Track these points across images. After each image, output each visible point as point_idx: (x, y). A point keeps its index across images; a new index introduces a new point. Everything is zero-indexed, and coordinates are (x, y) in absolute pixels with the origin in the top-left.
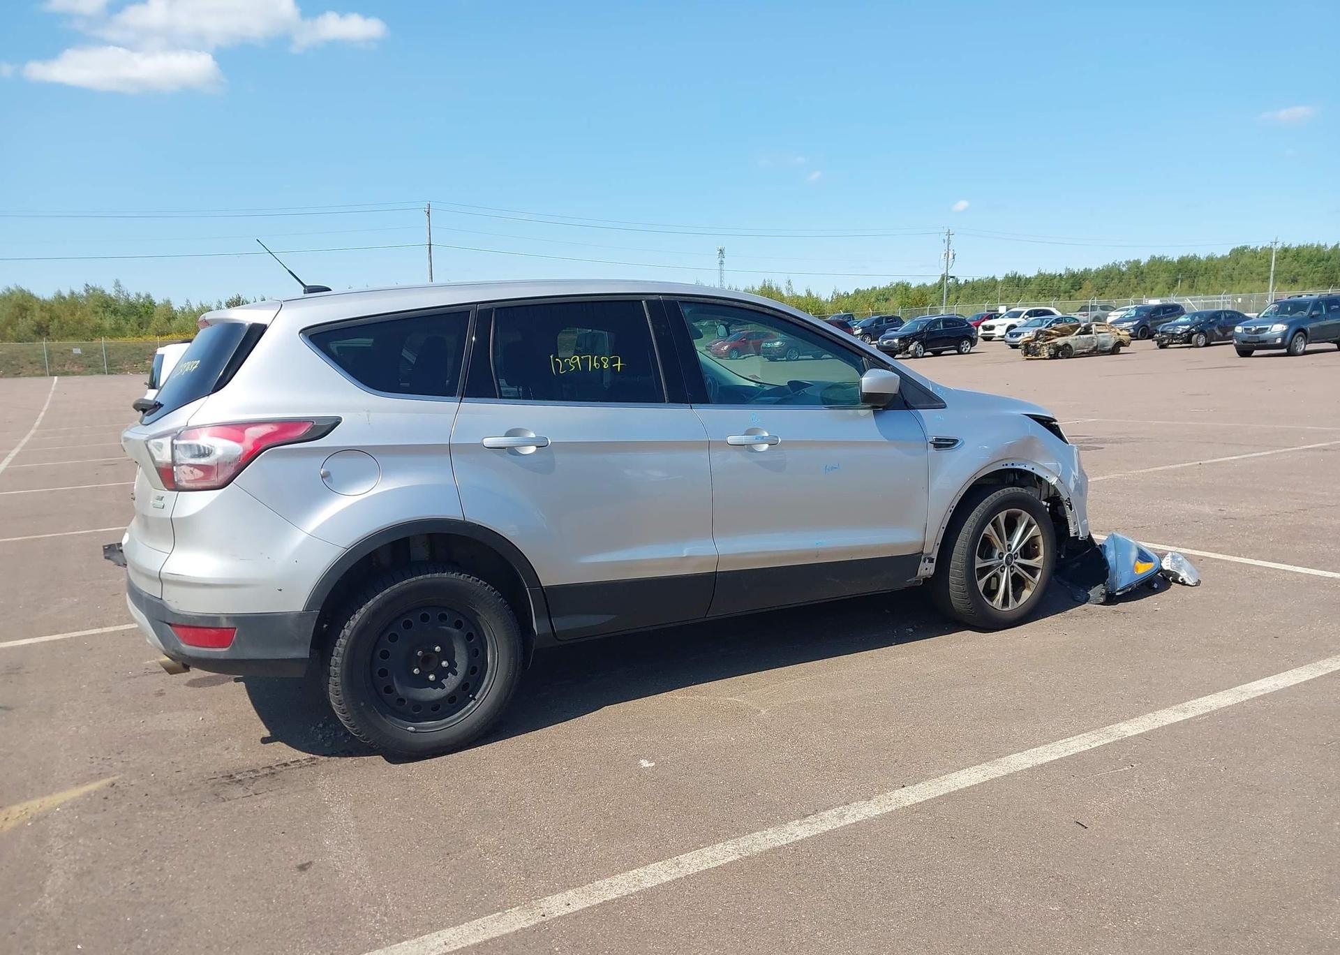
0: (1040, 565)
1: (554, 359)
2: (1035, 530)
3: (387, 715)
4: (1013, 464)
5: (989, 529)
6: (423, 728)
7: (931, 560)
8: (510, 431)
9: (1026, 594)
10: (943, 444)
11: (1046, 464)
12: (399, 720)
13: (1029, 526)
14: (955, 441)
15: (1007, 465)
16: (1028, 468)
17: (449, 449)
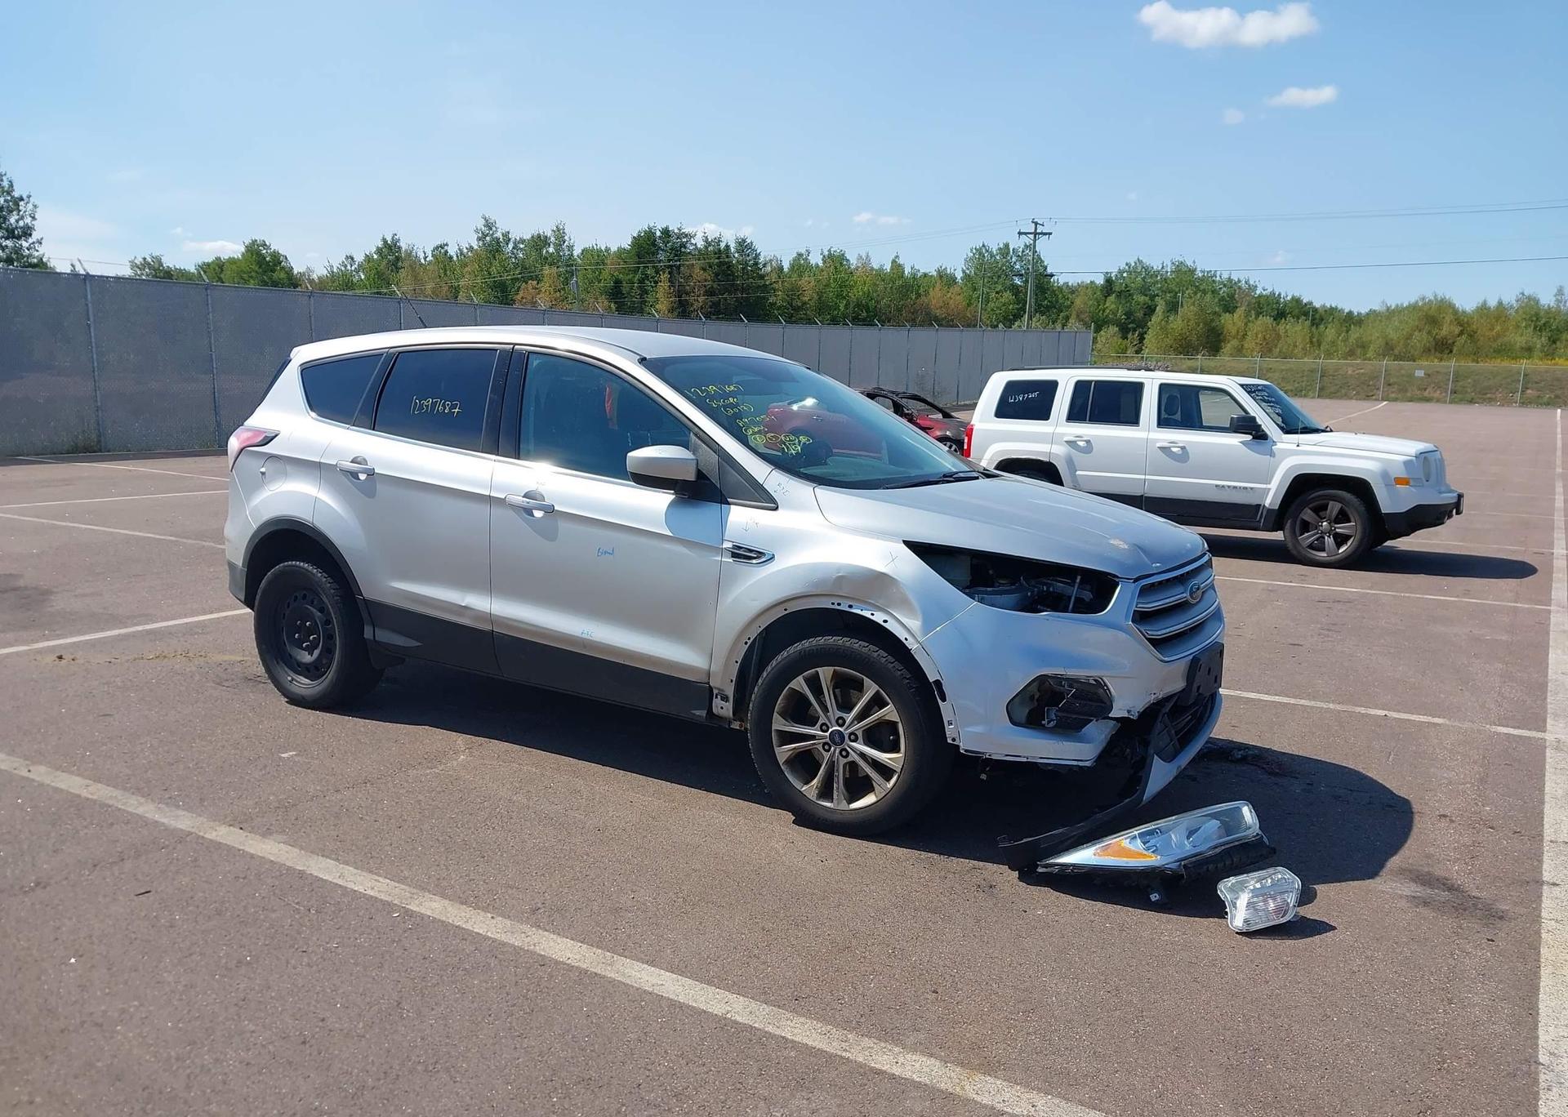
0: (897, 767)
1: (416, 399)
2: (890, 712)
3: (281, 663)
4: (850, 606)
5: (799, 683)
6: (297, 681)
7: (725, 698)
8: (355, 458)
9: (869, 800)
10: (744, 554)
11: (904, 620)
12: (286, 669)
13: (877, 702)
14: (760, 554)
15: (839, 604)
16: (879, 617)
17: (319, 466)
